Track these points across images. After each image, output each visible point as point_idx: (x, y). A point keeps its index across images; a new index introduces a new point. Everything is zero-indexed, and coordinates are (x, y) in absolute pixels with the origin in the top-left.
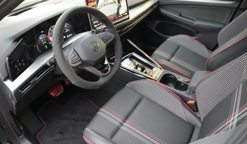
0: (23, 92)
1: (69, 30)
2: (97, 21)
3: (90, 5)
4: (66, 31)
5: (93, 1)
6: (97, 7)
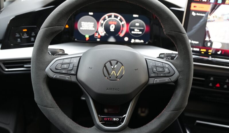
0: (7, 70)
1: (141, 33)
2: (197, 42)
3: (195, 7)
4: (134, 31)
5: (204, 3)
6: (209, 16)
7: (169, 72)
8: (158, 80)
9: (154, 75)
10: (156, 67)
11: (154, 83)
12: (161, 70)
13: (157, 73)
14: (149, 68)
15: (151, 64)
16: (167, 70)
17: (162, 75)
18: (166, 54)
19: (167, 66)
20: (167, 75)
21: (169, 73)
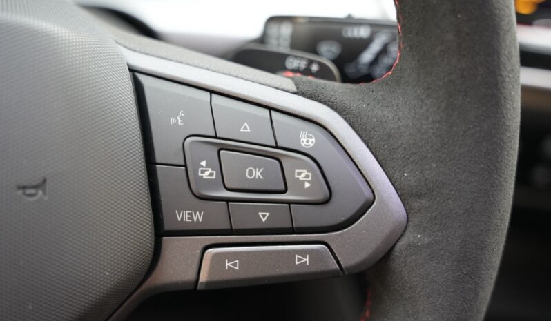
7: (322, 194)
8: (232, 257)
9: (198, 217)
10: (214, 150)
11: (203, 278)
12: (258, 173)
13: (228, 200)
14: (159, 157)
15: (177, 120)
16: (304, 176)
17: (264, 216)
18: (312, 20)
19: (308, 139)
20: (306, 216)
21: (326, 202)
